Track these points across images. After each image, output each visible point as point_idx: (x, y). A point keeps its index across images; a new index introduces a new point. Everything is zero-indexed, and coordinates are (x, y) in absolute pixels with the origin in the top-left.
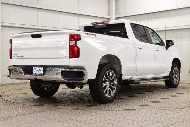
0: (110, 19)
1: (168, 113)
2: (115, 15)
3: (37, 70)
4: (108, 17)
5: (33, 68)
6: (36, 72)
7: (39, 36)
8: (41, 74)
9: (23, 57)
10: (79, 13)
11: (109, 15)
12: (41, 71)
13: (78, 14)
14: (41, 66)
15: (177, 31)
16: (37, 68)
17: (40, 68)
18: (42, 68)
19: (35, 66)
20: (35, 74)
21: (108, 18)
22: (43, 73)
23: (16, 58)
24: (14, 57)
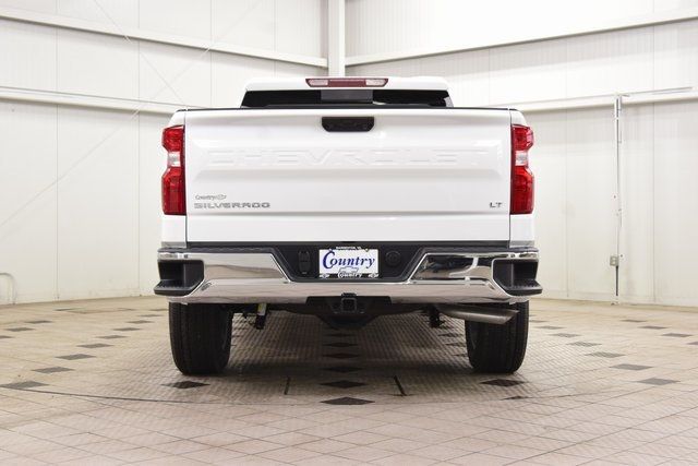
0: (327, 69)
1: (539, 411)
2: (346, 56)
3: (341, 262)
5: (322, 253)
6: (335, 270)
8: (365, 275)
10: (213, 48)
11: (325, 54)
12: (367, 262)
15: (569, 115)
16: (340, 254)
17: (361, 253)
19: (331, 246)
20: (333, 276)
21: (321, 67)
22: (374, 270)
23: (216, 210)
24: (198, 206)
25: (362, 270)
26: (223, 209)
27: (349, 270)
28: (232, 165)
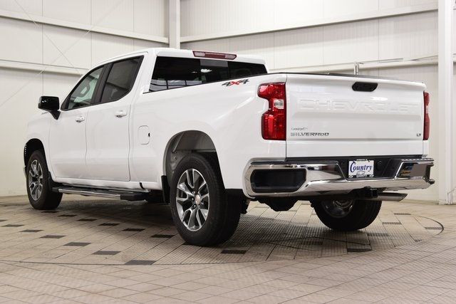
0: (168, 44)
2: (181, 36)
3: (358, 168)
4: (165, 40)
5: (351, 162)
6: (354, 174)
7: (370, 87)
8: (368, 176)
9: (324, 137)
10: (93, 30)
11: (167, 35)
12: (369, 168)
13: (91, 32)
14: (369, 158)
16: (359, 163)
17: (366, 163)
18: (372, 163)
19: (354, 158)
20: (355, 177)
22: (371, 172)
23: (302, 137)
24: (293, 134)
25: (367, 172)
26: (305, 137)
27: (361, 173)
28: (312, 109)
